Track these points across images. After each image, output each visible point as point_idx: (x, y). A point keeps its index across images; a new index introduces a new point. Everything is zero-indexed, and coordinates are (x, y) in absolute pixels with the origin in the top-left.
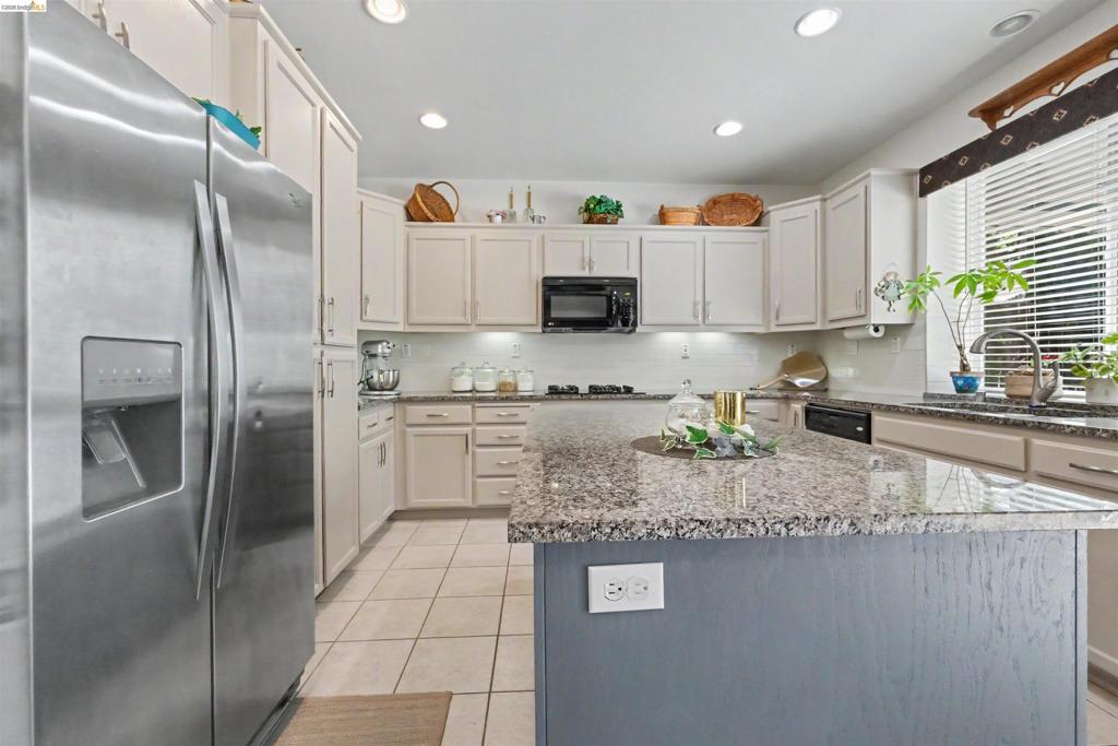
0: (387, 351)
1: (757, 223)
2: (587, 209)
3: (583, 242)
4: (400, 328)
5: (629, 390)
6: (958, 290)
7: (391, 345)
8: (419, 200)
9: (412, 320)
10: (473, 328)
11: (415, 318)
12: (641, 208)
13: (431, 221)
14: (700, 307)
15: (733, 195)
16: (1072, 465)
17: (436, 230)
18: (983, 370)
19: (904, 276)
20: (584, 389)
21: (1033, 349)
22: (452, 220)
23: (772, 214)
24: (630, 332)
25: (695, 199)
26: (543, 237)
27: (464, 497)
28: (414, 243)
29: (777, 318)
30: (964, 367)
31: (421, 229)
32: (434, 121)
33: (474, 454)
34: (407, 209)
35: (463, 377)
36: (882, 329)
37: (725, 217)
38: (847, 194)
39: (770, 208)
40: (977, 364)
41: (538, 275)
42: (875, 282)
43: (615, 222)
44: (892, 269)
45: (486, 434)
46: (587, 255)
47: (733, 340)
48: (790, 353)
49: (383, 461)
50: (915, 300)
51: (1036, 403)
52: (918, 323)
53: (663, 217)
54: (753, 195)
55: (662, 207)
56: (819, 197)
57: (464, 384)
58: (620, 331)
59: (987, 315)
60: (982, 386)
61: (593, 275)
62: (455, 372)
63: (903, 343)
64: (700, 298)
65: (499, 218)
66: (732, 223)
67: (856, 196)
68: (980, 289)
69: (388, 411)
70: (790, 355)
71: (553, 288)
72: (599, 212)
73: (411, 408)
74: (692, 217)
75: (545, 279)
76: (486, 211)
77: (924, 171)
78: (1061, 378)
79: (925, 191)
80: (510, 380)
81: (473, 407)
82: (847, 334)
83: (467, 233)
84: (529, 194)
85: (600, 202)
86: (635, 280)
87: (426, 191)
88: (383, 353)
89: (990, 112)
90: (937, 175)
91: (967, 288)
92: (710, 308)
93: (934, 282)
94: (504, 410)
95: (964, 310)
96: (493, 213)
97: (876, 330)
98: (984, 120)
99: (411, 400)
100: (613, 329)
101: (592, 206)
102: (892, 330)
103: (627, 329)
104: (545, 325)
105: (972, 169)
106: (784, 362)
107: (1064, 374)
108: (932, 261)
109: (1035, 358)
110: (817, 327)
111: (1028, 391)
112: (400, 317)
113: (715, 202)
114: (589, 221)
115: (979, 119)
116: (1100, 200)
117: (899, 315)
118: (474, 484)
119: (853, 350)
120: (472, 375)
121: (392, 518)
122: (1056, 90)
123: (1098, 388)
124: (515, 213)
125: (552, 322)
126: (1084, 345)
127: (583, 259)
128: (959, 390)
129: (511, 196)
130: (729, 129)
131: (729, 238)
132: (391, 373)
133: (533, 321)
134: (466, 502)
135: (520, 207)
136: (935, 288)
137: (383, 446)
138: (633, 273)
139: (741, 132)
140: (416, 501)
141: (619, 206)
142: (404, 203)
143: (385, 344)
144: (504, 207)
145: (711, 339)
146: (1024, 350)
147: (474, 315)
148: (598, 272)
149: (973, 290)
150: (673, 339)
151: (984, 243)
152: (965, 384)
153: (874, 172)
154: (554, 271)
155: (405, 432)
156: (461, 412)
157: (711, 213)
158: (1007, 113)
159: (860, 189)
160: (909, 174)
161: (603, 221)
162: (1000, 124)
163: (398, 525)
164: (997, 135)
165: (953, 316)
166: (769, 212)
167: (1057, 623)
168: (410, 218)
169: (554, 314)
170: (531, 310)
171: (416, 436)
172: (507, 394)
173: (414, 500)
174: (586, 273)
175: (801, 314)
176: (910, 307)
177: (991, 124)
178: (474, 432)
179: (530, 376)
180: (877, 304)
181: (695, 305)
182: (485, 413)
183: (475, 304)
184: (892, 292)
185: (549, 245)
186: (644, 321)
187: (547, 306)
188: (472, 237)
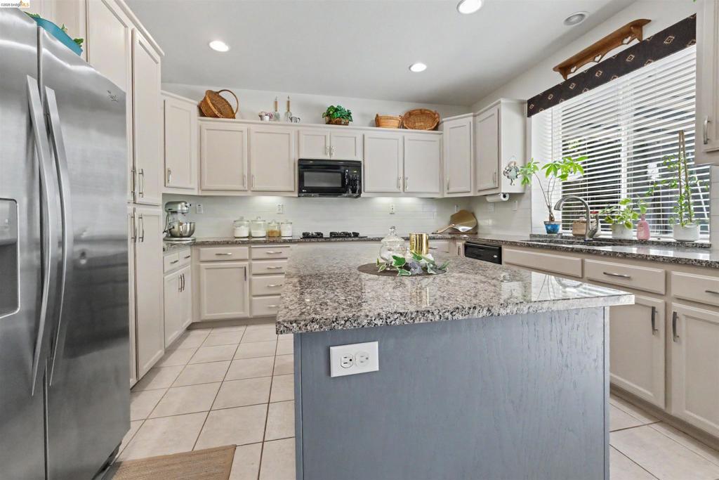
0: (185, 208)
1: (436, 129)
2: (328, 115)
3: (325, 137)
4: (195, 193)
5: (356, 235)
6: (547, 174)
7: (188, 205)
8: (209, 102)
9: (204, 188)
10: (249, 193)
11: (206, 185)
12: (363, 116)
13: (218, 117)
14: (401, 181)
15: (421, 110)
16: (605, 273)
17: (222, 123)
18: (561, 220)
19: (519, 165)
20: (327, 234)
21: (586, 208)
22: (234, 117)
23: (444, 123)
24: (357, 197)
25: (399, 111)
26: (298, 132)
27: (243, 310)
28: (205, 133)
29: (448, 189)
30: (552, 219)
31: (210, 122)
32: (219, 46)
33: (250, 281)
34: (200, 108)
35: (243, 227)
36: (507, 196)
37: (417, 124)
38: (487, 114)
39: (443, 120)
40: (558, 216)
41: (295, 157)
42: (503, 168)
43: (346, 124)
44: (513, 160)
45: (258, 266)
46: (328, 145)
47: (421, 202)
48: (455, 211)
49: (182, 288)
50: (525, 179)
51: (587, 239)
52: (527, 192)
53: (378, 122)
54: (433, 111)
55: (377, 115)
56: (472, 114)
57: (243, 232)
58: (350, 197)
59: (564, 188)
60: (560, 230)
61: (333, 158)
62: (237, 224)
63: (519, 204)
64: (402, 176)
65: (267, 118)
66: (421, 128)
67: (493, 115)
68: (560, 172)
69: (187, 251)
70: (456, 212)
71: (305, 166)
72: (336, 117)
73: (204, 249)
74: (396, 123)
75: (300, 160)
76: (259, 112)
77: (530, 102)
78: (600, 224)
79: (531, 113)
80: (276, 229)
81: (250, 248)
82: (489, 199)
83: (244, 127)
84: (288, 102)
85: (336, 110)
86: (360, 162)
87: (214, 95)
88: (182, 210)
89: (564, 69)
90: (537, 104)
91: (552, 173)
92: (407, 181)
93: (536, 168)
94: (272, 250)
95: (551, 185)
96: (263, 114)
97: (504, 196)
98: (561, 73)
99: (204, 244)
100: (346, 195)
101: (331, 112)
102: (513, 196)
103: (355, 195)
104: (300, 191)
105: (555, 102)
106: (452, 216)
107: (601, 222)
108: (534, 156)
109: (587, 213)
110: (471, 194)
111: (583, 232)
112: (195, 185)
113: (410, 114)
114: (329, 122)
115: (558, 73)
116: (619, 123)
117: (517, 187)
118: (251, 301)
119: (491, 208)
120: (249, 226)
121: (190, 328)
122: (597, 59)
123: (618, 230)
124: (279, 115)
125: (305, 190)
126: (611, 205)
127: (326, 148)
128: (549, 232)
129: (276, 103)
130: (419, 67)
131: (419, 137)
132: (188, 225)
133: (293, 189)
134: (247, 314)
135: (282, 110)
136: (536, 171)
137: (182, 277)
138: (359, 158)
139: (426, 70)
140: (207, 315)
141: (349, 114)
142: (197, 103)
143: (183, 204)
144: (271, 110)
145: (408, 201)
146: (582, 209)
147: (250, 184)
148: (336, 156)
149: (556, 173)
150: (384, 202)
151: (561, 145)
152: (552, 229)
153: (503, 101)
154: (305, 155)
155: (199, 266)
156: (242, 251)
157: (408, 121)
158: (572, 70)
159: (494, 111)
160: (522, 103)
161: (337, 123)
162: (569, 77)
163: (194, 333)
164: (568, 82)
165: (546, 189)
166: (443, 122)
167: (595, 360)
168: (202, 114)
169: (306, 184)
170: (289, 179)
171: (207, 269)
172: (273, 239)
173: (206, 315)
174: (327, 157)
175: (462, 187)
176: (523, 183)
177: (565, 76)
178: (250, 266)
179: (289, 226)
180: (505, 180)
181: (398, 179)
182: (259, 252)
183: (250, 177)
184: (513, 173)
185: (302, 138)
186: (366, 190)
187: (301, 179)
188: (248, 130)
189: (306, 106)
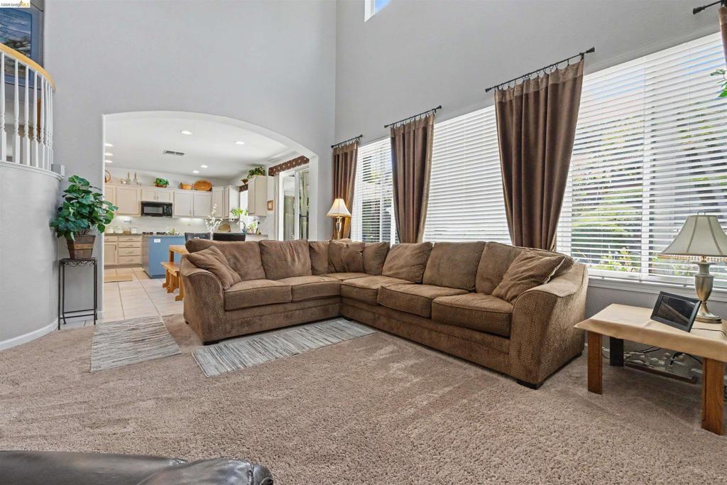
1: (210, 191)
2: (156, 182)
3: (155, 192)
12: (175, 182)
14: (192, 212)
15: (204, 181)
19: (236, 209)
20: (155, 233)
22: (108, 182)
24: (170, 218)
25: (193, 182)
26: (141, 189)
33: (118, 250)
35: (111, 229)
36: (234, 220)
37: (200, 188)
41: (140, 200)
43: (166, 187)
44: (234, 207)
45: (122, 244)
53: (182, 186)
55: (182, 183)
57: (111, 231)
58: (167, 217)
61: (158, 201)
63: (237, 223)
64: (192, 210)
66: (202, 190)
70: (221, 225)
71: (144, 204)
72: (160, 184)
74: (190, 187)
75: (142, 202)
76: (120, 179)
79: (240, 191)
80: (128, 229)
81: (118, 237)
83: (113, 186)
84: (135, 174)
85: (161, 181)
86: (171, 204)
92: (195, 212)
94: (127, 238)
96: (123, 181)
100: (165, 216)
101: (158, 181)
104: (142, 214)
106: (220, 227)
110: (222, 218)
113: (199, 182)
114: (157, 186)
118: (118, 259)
120: (114, 228)
125: (144, 214)
127: (155, 197)
129: (129, 175)
131: (201, 195)
133: (138, 213)
134: (116, 263)
135: (132, 178)
138: (171, 201)
141: (167, 183)
144: (126, 178)
145: (196, 220)
148: (160, 200)
150: (185, 220)
154: (145, 200)
156: (115, 238)
157: (198, 185)
159: (228, 188)
160: (238, 187)
161: (162, 186)
166: (213, 188)
169: (145, 212)
170: (138, 209)
172: (127, 233)
174: (156, 201)
178: (117, 244)
179: (136, 229)
180: (231, 214)
181: (190, 211)
182: (122, 239)
185: (144, 192)
186: (176, 214)
187: (143, 210)
188: (116, 188)
189: (145, 177)
